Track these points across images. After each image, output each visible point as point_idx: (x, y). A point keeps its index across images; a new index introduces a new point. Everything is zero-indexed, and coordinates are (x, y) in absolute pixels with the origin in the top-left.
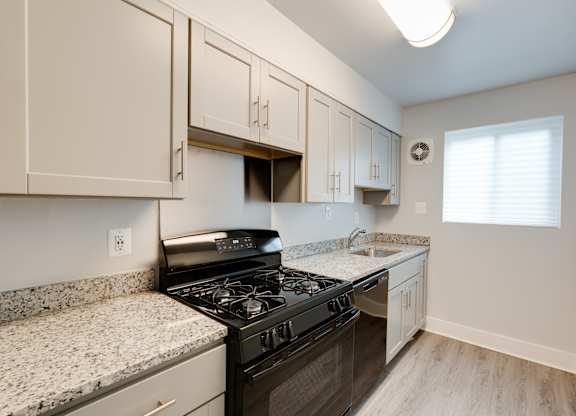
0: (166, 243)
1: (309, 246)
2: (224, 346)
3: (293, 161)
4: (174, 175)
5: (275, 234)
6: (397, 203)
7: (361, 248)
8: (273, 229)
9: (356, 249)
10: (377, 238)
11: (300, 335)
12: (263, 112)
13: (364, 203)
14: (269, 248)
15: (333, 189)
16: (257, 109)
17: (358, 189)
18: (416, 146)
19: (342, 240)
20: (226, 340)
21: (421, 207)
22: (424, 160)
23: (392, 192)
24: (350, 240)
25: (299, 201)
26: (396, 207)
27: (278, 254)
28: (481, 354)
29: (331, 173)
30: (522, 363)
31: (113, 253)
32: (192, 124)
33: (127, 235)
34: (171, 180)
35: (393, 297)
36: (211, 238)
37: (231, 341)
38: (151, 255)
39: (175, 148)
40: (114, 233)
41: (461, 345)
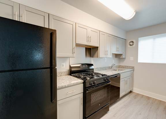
0: (71, 66)
1: (101, 68)
2: (83, 84)
3: (96, 48)
4: (73, 52)
5: (92, 65)
6: (125, 57)
7: (115, 69)
8: (92, 64)
9: (113, 69)
10: (120, 67)
11: (97, 84)
12: (90, 39)
13: (116, 57)
14: (91, 68)
15: (106, 54)
16: (88, 38)
17: (113, 54)
18: (130, 42)
19: (109, 67)
20: (83, 83)
21: (132, 58)
22: (133, 46)
23: (123, 55)
24: (111, 67)
25: (98, 57)
26: (125, 58)
27: (93, 69)
28: (149, 98)
29: (105, 51)
30: (161, 101)
31: (62, 67)
32: (76, 43)
33: (64, 64)
34: (73, 54)
35: (122, 81)
36: (79, 65)
37: (84, 83)
38: (68, 68)
39: (73, 48)
40: (62, 64)
41: (143, 96)
